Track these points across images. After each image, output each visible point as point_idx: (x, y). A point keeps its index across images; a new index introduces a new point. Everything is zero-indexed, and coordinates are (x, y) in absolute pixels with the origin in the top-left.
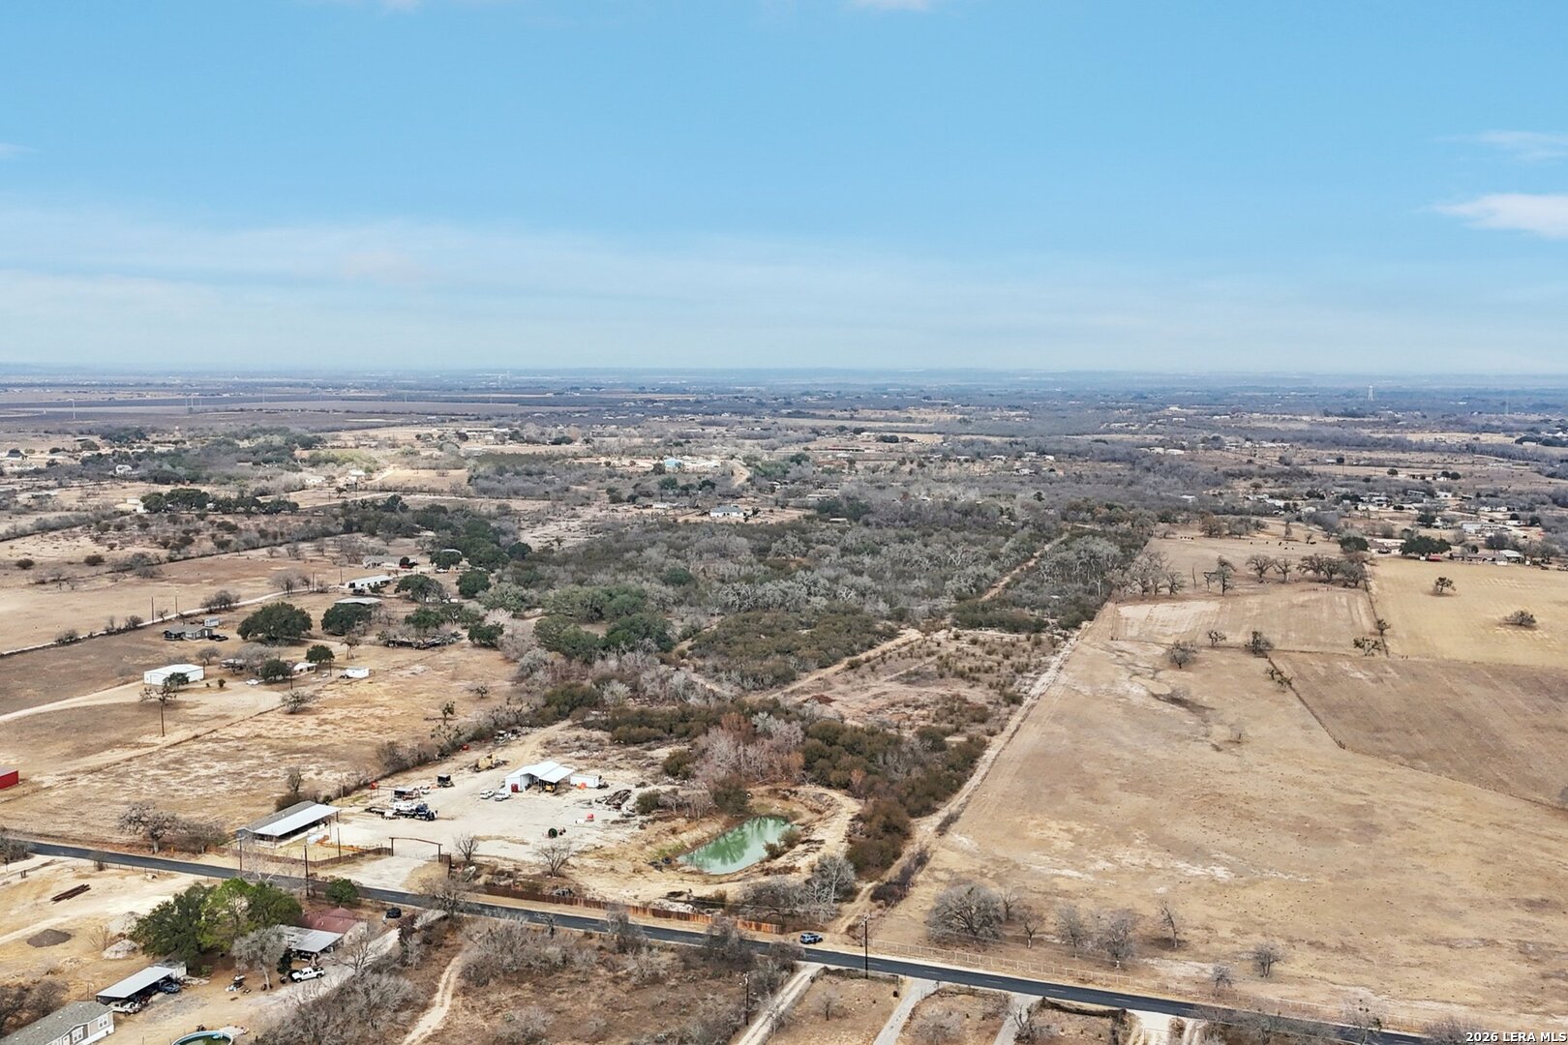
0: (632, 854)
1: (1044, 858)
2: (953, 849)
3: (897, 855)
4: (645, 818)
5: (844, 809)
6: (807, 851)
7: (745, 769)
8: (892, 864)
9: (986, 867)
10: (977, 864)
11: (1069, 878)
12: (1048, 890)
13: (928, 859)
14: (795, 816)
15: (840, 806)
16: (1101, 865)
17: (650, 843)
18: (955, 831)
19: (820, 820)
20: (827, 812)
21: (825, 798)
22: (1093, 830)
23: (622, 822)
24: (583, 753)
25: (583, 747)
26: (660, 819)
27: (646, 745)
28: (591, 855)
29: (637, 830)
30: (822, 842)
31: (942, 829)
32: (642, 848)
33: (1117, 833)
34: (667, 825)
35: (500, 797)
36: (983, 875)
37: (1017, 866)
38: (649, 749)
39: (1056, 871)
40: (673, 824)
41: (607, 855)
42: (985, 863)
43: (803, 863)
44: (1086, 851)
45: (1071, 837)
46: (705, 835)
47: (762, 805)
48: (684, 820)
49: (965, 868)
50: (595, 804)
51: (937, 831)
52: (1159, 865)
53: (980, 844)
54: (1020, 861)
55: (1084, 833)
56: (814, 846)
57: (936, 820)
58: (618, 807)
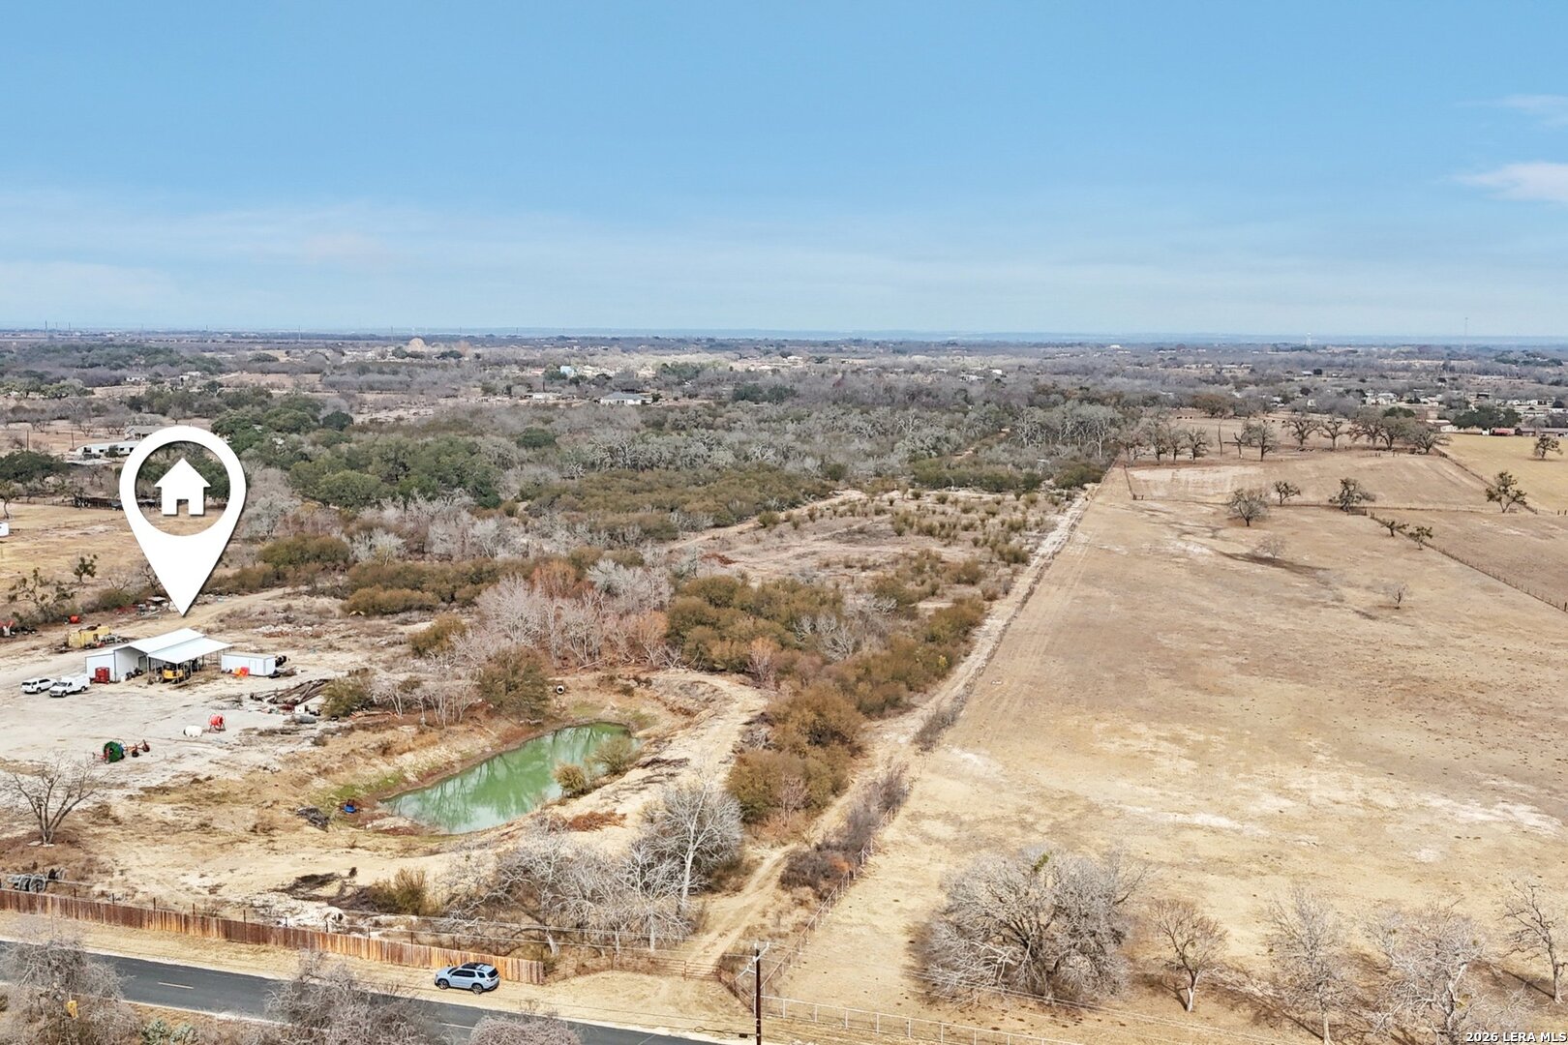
0: (271, 794)
1: (1147, 790)
2: (953, 773)
3: (838, 788)
4: (334, 725)
5: (735, 706)
6: (649, 780)
7: (555, 640)
8: (826, 804)
9: (1028, 810)
10: (1011, 801)
11: (1215, 831)
12: (1179, 859)
13: (905, 794)
14: (642, 722)
15: (728, 700)
16: (1271, 803)
17: (324, 772)
18: (953, 742)
19: (688, 725)
20: (704, 713)
21: (702, 688)
22: (1222, 738)
23: (283, 732)
24: (286, 628)
25: (288, 620)
26: (365, 728)
27: (402, 616)
28: (173, 796)
29: (307, 747)
30: (681, 763)
31: (926, 740)
32: (303, 781)
33: (1272, 744)
34: (374, 739)
35: (60, 689)
36: (1025, 826)
37: (1091, 808)
38: (405, 622)
39: (1180, 818)
40: (389, 735)
41: (210, 797)
42: (1026, 802)
43: (632, 806)
44: (1225, 776)
45: (1184, 751)
46: (455, 756)
47: (584, 704)
48: (414, 730)
49: (987, 812)
50: (248, 703)
51: (915, 742)
52: (1391, 802)
53: (1006, 765)
54: (1097, 798)
55: (1208, 743)
56: (665, 770)
57: (913, 723)
58: (290, 707)
